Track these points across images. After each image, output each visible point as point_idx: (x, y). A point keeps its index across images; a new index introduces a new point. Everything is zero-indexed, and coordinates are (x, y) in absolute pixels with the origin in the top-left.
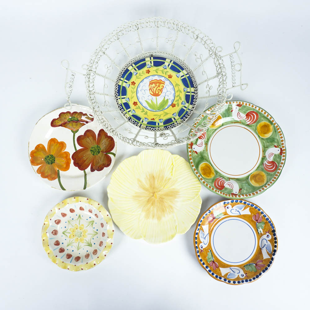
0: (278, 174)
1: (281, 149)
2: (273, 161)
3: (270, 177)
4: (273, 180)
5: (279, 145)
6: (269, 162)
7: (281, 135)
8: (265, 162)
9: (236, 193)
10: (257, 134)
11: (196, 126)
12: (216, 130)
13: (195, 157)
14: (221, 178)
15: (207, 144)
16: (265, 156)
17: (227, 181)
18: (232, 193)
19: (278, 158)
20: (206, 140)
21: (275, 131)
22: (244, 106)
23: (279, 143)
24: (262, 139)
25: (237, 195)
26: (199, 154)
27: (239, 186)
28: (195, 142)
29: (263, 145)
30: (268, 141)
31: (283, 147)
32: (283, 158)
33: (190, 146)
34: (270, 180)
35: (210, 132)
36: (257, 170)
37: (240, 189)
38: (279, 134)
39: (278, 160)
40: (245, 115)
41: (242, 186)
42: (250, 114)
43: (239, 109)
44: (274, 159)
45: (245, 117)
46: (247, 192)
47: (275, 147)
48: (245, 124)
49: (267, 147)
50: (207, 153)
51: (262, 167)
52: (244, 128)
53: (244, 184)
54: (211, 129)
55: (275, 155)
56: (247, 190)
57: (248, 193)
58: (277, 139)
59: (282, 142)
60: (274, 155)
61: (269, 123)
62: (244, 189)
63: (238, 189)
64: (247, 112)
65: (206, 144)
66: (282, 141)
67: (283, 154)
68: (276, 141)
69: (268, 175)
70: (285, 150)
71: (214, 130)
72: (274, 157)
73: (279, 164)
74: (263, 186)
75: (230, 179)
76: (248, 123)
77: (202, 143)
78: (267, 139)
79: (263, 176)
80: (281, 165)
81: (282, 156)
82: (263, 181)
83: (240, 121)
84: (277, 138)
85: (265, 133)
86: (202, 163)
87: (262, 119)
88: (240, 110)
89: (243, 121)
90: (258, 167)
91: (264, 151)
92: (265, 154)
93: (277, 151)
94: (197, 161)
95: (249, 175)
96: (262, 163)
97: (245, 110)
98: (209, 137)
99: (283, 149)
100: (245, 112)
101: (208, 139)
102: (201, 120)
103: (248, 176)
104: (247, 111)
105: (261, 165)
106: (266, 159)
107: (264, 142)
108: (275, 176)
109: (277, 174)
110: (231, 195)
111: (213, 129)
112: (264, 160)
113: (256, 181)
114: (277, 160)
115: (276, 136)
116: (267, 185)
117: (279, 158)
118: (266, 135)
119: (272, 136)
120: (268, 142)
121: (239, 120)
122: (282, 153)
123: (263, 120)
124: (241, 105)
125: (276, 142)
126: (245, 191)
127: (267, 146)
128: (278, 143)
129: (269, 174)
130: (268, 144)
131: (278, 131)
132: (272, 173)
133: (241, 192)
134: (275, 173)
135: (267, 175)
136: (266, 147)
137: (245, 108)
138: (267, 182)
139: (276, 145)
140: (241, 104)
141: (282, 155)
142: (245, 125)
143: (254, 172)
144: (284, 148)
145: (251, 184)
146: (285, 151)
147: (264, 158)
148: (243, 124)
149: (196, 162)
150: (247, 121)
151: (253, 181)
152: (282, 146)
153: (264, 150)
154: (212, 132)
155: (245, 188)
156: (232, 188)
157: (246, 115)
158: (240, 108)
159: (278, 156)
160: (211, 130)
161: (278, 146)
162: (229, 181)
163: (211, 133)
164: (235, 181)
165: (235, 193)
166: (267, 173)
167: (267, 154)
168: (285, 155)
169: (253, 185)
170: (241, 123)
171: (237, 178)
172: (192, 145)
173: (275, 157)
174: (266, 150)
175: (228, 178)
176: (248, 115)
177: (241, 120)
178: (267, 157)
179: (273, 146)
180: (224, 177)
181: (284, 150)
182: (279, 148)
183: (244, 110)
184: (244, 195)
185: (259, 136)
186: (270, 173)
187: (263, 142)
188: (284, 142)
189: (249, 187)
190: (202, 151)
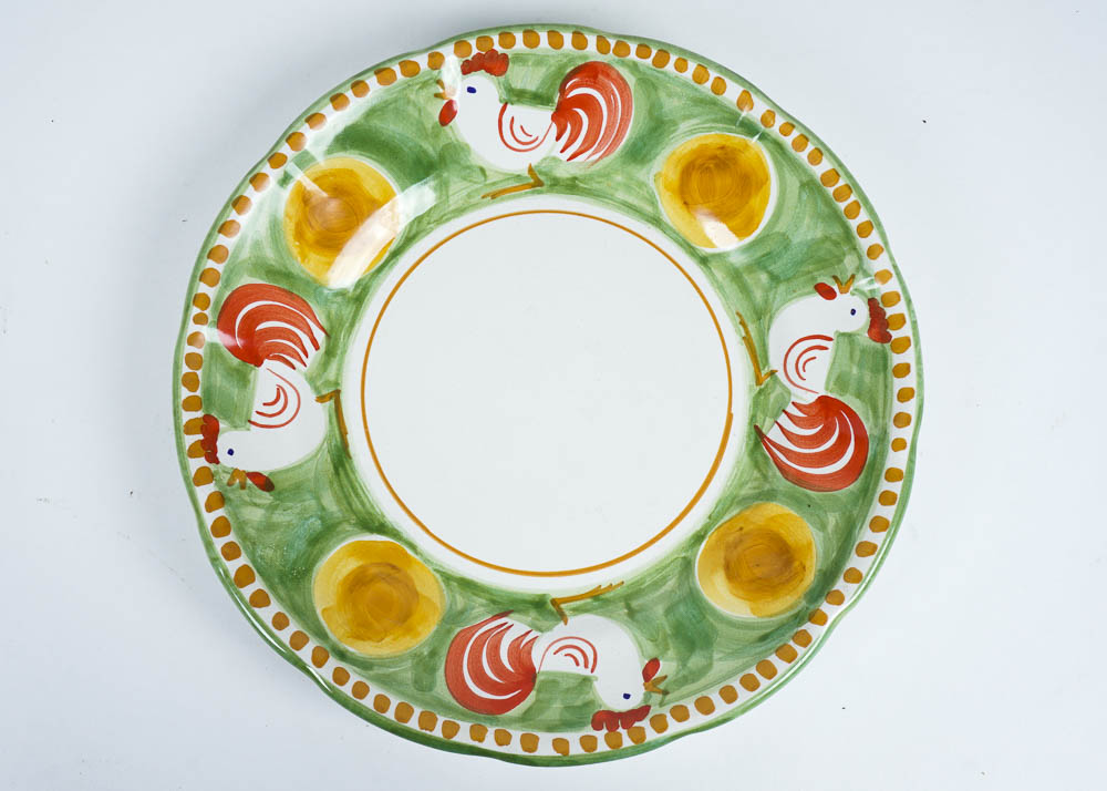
0: (438, 733)
1: (641, 712)
2: (539, 678)
3: (409, 675)
4: (388, 702)
5: (665, 693)
6: (521, 653)
7: (750, 684)
8: (518, 626)
9: (222, 454)
10: (713, 518)
11: (633, 56)
12: (656, 221)
13: (411, 109)
14: (320, 336)
15: (539, 183)
16: (562, 616)
17: (311, 380)
18: (222, 425)
19: (567, 708)
20: (564, 171)
21: (763, 638)
22: (885, 358)
23: (685, 689)
24: (687, 565)
25: (213, 458)
26: (442, 142)
27: (287, 471)
28: (518, 85)
29: (640, 581)
30: (682, 609)
31: (659, 724)
32: (573, 739)
33: (475, 51)
34: (384, 681)
35: (628, 188)
36: (448, 578)
37: (264, 482)
38: (753, 671)
39: (555, 711)
40: (823, 393)
41: (297, 489)
42: (842, 422)
43: (849, 335)
44: (553, 682)
45: (810, 399)
46: (251, 532)
47: (650, 670)
48: (760, 416)
49: (632, 613)
50: (477, 198)
51: (479, 610)
52: (730, 417)
53: (313, 502)
54: (652, 185)
55: (586, 681)
56: (269, 527)
57: (244, 537)
58: (709, 666)
59: (691, 708)
60: (587, 672)
61: (810, 578)
62: (272, 508)
63: (264, 468)
64: (849, 400)
65: (537, 181)
66: (705, 706)
67: (605, 731)
68: (696, 661)
69: (424, 664)
70: (642, 746)
71: (649, 209)
72: (568, 675)
73: (524, 719)
74: (321, 634)
75: (331, 403)
76: (774, 435)
77: (531, 144)
78: (693, 598)
79: (409, 630)
80: (516, 734)
81: (589, 731)
82: (362, 630)
83: (772, 373)
84: (720, 666)
85: (731, 572)
86: (390, 170)
87: (832, 520)
88: (845, 343)
89: (778, 390)
90: (467, 585)
91: (598, 600)
92: (577, 610)
93: (618, 684)
94: (391, 128)
95: (395, 534)
96: (506, 606)
97: (860, 381)
98: (595, 186)
99: (645, 723)
100: (841, 381)
101: (572, 186)
102: (685, 84)
103: (382, 528)
104: (859, 395)
105: (494, 602)
106: (543, 623)
107: (671, 583)
108: (417, 711)
109: (441, 719)
110: (200, 414)
111: (653, 203)
112: (533, 614)
113: (356, 584)
114: (549, 701)
115: (734, 654)
116: (333, 663)
117: (568, 716)
118: (720, 579)
119: (719, 626)
120: (668, 611)
121: (775, 362)
122: (612, 728)
123: (823, 527)
124: (885, 338)
125: (683, 662)
126: (254, 515)
127: (642, 609)
128: (684, 680)
129: (433, 670)
130: (660, 610)
131: (773, 659)
132: (441, 689)
133: (243, 487)
134: (447, 709)
135: (416, 656)
136: (635, 604)
137: (875, 371)
138: (364, 665)
139: (667, 668)
140: (895, 334)
141: (597, 727)
142: (753, 418)
143: (427, 561)
144: (651, 735)
145: (322, 553)
146: (627, 742)
147: (547, 609)
148: (759, 401)
149: (376, 123)
150: (783, 420)
151: (352, 565)
152: (666, 711)
153: (607, 602)
154: (631, 200)
155: (279, 517)
156: (256, 418)
157: (824, 402)
158: (865, 339)
159: (579, 703)
160: (641, 185)
161: (662, 686)
162: (308, 395)
163: (620, 195)
164: (328, 438)
165: (223, 444)
166: (433, 654)
167: (582, 625)
168: (602, 747)
169: (322, 566)
170: (758, 381)
171: (352, 450)
172: (489, 71)
173: (572, 683)
174: (609, 615)
175: (337, 384)
176: (827, 409)
177: (781, 375)
178: (560, 630)
179: (652, 651)
180: (330, 353)
181: (638, 737)
182: (647, 697)
183: (855, 370)
184: (220, 512)
185: (698, 538)
186: (441, 673)
187: (664, 580)
188: (697, 718)
189: (301, 545)
190: (475, 160)
